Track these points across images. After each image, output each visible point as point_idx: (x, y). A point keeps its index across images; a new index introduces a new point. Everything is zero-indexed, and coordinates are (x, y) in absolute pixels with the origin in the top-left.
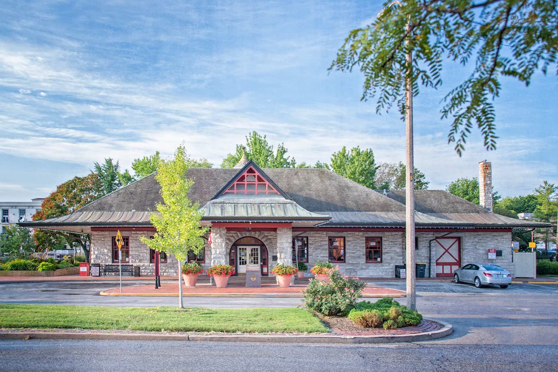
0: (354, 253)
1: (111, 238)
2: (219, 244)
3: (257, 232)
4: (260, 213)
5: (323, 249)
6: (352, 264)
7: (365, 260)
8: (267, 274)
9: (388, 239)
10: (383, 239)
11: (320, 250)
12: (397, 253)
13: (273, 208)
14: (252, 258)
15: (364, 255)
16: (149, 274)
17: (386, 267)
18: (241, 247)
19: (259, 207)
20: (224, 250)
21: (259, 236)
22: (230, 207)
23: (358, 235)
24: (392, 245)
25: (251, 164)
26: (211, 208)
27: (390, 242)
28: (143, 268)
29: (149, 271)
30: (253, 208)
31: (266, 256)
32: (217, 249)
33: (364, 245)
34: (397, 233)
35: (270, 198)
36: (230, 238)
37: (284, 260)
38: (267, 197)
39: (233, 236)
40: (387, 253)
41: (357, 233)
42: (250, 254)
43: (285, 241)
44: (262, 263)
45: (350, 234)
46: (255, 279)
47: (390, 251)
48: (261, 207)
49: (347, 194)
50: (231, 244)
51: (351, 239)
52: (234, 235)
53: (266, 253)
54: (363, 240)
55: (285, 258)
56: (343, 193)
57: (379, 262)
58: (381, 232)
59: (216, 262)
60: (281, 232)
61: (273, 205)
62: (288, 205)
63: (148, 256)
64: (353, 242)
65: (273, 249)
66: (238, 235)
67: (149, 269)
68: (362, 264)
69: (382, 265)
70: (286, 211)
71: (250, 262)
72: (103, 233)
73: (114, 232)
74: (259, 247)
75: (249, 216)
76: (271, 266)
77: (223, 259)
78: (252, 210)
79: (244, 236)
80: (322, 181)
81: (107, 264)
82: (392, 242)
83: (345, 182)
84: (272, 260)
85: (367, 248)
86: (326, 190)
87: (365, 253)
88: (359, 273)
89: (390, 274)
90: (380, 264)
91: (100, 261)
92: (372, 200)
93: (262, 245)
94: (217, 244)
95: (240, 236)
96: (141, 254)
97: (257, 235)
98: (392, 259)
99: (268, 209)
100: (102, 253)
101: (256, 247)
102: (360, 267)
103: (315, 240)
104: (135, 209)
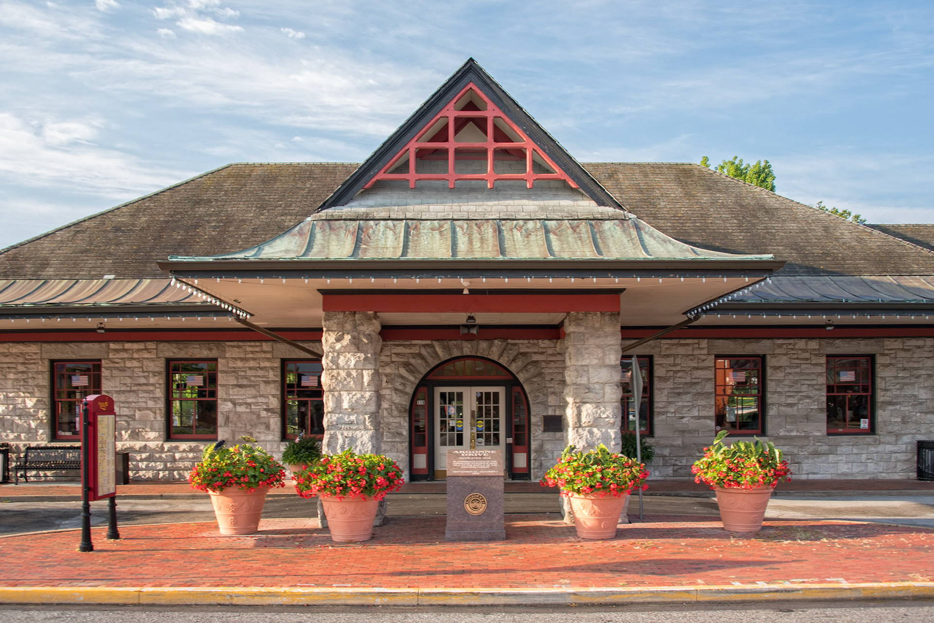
0: (791, 405)
1: (47, 363)
2: (349, 375)
3: (496, 342)
4: (503, 251)
5: (698, 394)
6: (785, 438)
7: (823, 427)
8: (525, 474)
9: (894, 361)
10: (880, 360)
11: (688, 397)
12: (921, 403)
13: (552, 236)
14: (481, 425)
15: (821, 410)
16: (161, 474)
17: (889, 448)
18: (447, 390)
19: (499, 231)
20: (367, 395)
21: (501, 355)
22: (390, 234)
23: (805, 351)
24: (904, 378)
25: (471, 75)
26: (319, 236)
27: (899, 369)
28: (144, 456)
29: (160, 466)
30: (476, 236)
31: (524, 416)
32: (344, 394)
33: (822, 380)
34: (920, 342)
35: (541, 203)
36: (412, 361)
37: (591, 433)
38: (528, 197)
39: (420, 356)
40: (891, 403)
41: (801, 344)
42: (473, 412)
43: (595, 362)
44: (510, 440)
45: (780, 346)
46: (482, 507)
47: (897, 396)
48: (506, 234)
49: (766, 228)
50: (414, 379)
51: (783, 361)
52: (424, 352)
53: (524, 407)
54: (820, 365)
55: (596, 422)
56: (754, 225)
57: (864, 433)
58: (872, 341)
59: (340, 441)
60: (582, 329)
61: (552, 224)
62: (607, 225)
63: (159, 418)
64: (788, 370)
65: (546, 395)
66: (436, 353)
67: (160, 459)
68: (818, 439)
69: (875, 440)
70: (601, 245)
71: (472, 438)
72: (21, 348)
73: (53, 346)
74: (501, 391)
75: (460, 256)
76: (541, 450)
77: (366, 429)
78: (471, 242)
79: (456, 353)
80: (689, 195)
81: (33, 444)
82: (905, 369)
83: (753, 198)
84: (542, 428)
85: (830, 388)
86: (704, 216)
87: (825, 406)
88: (805, 467)
89: (900, 466)
90: (869, 439)
91: (11, 436)
92: (844, 243)
93: (512, 383)
94: (343, 374)
95: (443, 355)
96: (138, 414)
97: (494, 350)
98: (904, 421)
99: (533, 238)
100: (18, 412)
101: (492, 389)
102: (811, 449)
103: (675, 365)
104: (116, 273)
